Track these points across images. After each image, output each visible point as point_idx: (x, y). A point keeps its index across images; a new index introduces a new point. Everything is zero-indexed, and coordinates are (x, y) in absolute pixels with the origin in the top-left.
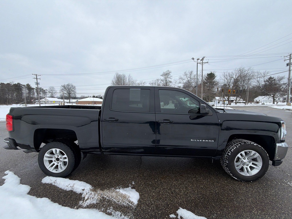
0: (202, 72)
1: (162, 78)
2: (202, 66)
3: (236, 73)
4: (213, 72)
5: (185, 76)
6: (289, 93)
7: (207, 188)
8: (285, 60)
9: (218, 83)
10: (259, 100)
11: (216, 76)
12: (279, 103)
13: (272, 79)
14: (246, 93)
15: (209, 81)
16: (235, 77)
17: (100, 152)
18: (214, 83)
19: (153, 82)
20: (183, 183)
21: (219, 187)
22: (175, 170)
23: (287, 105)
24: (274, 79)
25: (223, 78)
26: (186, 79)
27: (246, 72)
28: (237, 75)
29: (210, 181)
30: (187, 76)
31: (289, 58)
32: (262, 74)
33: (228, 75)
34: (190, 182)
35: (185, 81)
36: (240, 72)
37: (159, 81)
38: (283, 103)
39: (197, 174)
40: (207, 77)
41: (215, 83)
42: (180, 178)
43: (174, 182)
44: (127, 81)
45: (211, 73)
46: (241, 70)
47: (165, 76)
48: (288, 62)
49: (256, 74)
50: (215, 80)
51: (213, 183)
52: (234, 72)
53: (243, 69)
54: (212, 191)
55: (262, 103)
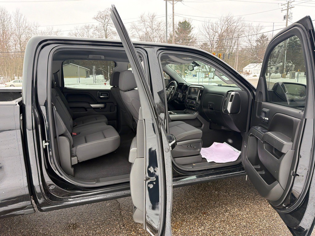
0: (173, 19)
1: (97, 23)
2: (172, 5)
3: (222, 25)
4: (187, 21)
5: (142, 24)
6: (284, 59)
7: (252, 224)
8: (282, 10)
9: (196, 40)
10: (250, 70)
11: (192, 28)
12: (273, 74)
13: (265, 38)
14: (234, 59)
15: (181, 35)
16: (220, 31)
17: (33, 209)
18: (189, 40)
19: (76, 31)
20: (215, 227)
21: (266, 217)
22: (190, 206)
23: (282, 77)
24: (267, 38)
25: (203, 32)
26: (144, 30)
27: (235, 24)
28: (223, 28)
29: (249, 211)
30: (146, 24)
31: (287, 8)
32: (255, 29)
33: (211, 27)
34: (224, 221)
35: (141, 33)
36: (227, 23)
37: (92, 30)
38: (275, 74)
39: (226, 204)
40: (178, 29)
41: (191, 41)
42: (205, 219)
43: (200, 230)
44: (14, 25)
45: (185, 21)
46: (229, 20)
47: (103, 21)
48: (285, 13)
49: (247, 28)
50: (191, 34)
51: (256, 212)
52: (219, 23)
53: (232, 18)
54: (261, 227)
55: (253, 74)
